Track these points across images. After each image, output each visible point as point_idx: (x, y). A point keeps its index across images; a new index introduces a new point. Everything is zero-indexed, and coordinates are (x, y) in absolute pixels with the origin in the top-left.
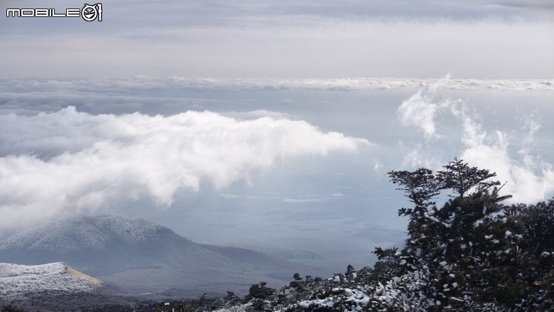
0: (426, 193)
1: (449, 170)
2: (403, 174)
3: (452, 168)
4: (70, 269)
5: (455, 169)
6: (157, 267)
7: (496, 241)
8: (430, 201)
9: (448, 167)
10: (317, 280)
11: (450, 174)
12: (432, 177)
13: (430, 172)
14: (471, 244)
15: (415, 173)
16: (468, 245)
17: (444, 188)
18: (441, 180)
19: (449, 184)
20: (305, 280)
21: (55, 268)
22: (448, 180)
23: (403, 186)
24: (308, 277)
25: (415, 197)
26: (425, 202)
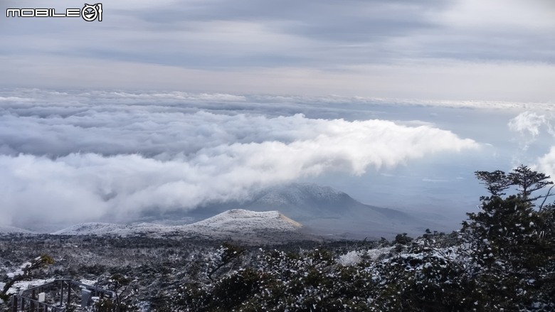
0: (499, 187)
1: (517, 172)
2: (484, 173)
3: (519, 171)
4: (282, 216)
5: (521, 172)
6: (337, 218)
7: (523, 228)
8: (502, 192)
9: (516, 170)
10: (442, 234)
11: (518, 175)
12: (504, 177)
13: (503, 173)
14: (505, 228)
15: (493, 173)
16: (504, 229)
17: (512, 184)
18: (510, 179)
19: (516, 182)
20: (433, 233)
21: (273, 214)
22: (516, 179)
23: (484, 182)
24: (435, 232)
25: (492, 189)
26: (498, 193)
